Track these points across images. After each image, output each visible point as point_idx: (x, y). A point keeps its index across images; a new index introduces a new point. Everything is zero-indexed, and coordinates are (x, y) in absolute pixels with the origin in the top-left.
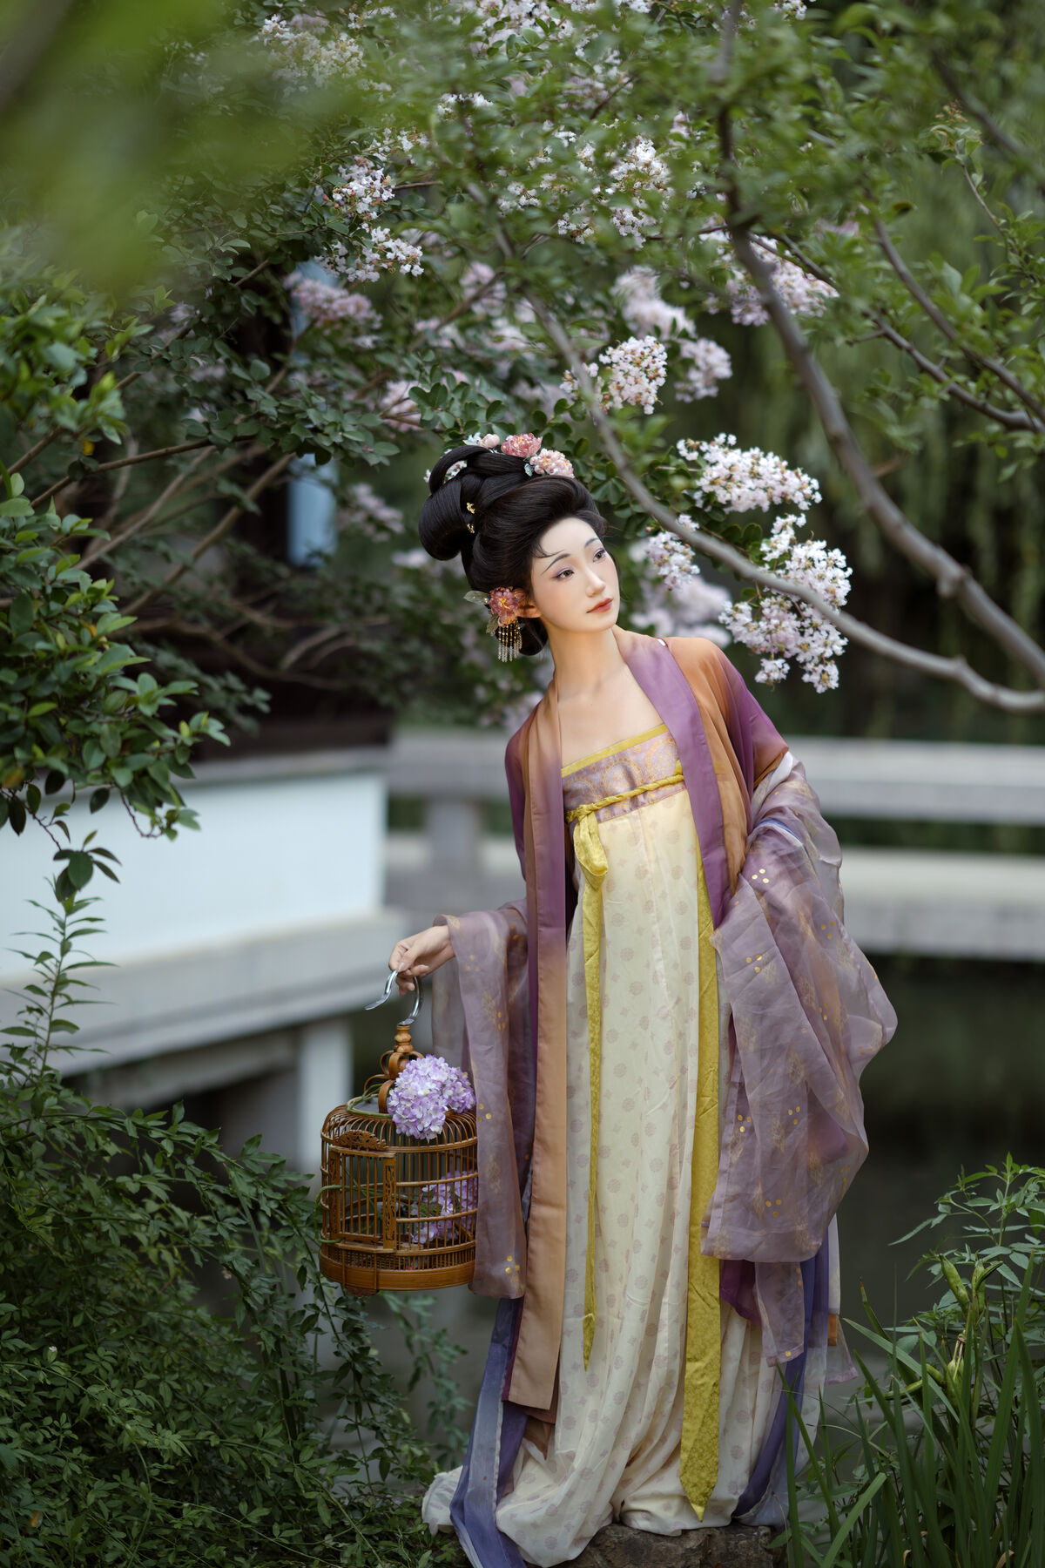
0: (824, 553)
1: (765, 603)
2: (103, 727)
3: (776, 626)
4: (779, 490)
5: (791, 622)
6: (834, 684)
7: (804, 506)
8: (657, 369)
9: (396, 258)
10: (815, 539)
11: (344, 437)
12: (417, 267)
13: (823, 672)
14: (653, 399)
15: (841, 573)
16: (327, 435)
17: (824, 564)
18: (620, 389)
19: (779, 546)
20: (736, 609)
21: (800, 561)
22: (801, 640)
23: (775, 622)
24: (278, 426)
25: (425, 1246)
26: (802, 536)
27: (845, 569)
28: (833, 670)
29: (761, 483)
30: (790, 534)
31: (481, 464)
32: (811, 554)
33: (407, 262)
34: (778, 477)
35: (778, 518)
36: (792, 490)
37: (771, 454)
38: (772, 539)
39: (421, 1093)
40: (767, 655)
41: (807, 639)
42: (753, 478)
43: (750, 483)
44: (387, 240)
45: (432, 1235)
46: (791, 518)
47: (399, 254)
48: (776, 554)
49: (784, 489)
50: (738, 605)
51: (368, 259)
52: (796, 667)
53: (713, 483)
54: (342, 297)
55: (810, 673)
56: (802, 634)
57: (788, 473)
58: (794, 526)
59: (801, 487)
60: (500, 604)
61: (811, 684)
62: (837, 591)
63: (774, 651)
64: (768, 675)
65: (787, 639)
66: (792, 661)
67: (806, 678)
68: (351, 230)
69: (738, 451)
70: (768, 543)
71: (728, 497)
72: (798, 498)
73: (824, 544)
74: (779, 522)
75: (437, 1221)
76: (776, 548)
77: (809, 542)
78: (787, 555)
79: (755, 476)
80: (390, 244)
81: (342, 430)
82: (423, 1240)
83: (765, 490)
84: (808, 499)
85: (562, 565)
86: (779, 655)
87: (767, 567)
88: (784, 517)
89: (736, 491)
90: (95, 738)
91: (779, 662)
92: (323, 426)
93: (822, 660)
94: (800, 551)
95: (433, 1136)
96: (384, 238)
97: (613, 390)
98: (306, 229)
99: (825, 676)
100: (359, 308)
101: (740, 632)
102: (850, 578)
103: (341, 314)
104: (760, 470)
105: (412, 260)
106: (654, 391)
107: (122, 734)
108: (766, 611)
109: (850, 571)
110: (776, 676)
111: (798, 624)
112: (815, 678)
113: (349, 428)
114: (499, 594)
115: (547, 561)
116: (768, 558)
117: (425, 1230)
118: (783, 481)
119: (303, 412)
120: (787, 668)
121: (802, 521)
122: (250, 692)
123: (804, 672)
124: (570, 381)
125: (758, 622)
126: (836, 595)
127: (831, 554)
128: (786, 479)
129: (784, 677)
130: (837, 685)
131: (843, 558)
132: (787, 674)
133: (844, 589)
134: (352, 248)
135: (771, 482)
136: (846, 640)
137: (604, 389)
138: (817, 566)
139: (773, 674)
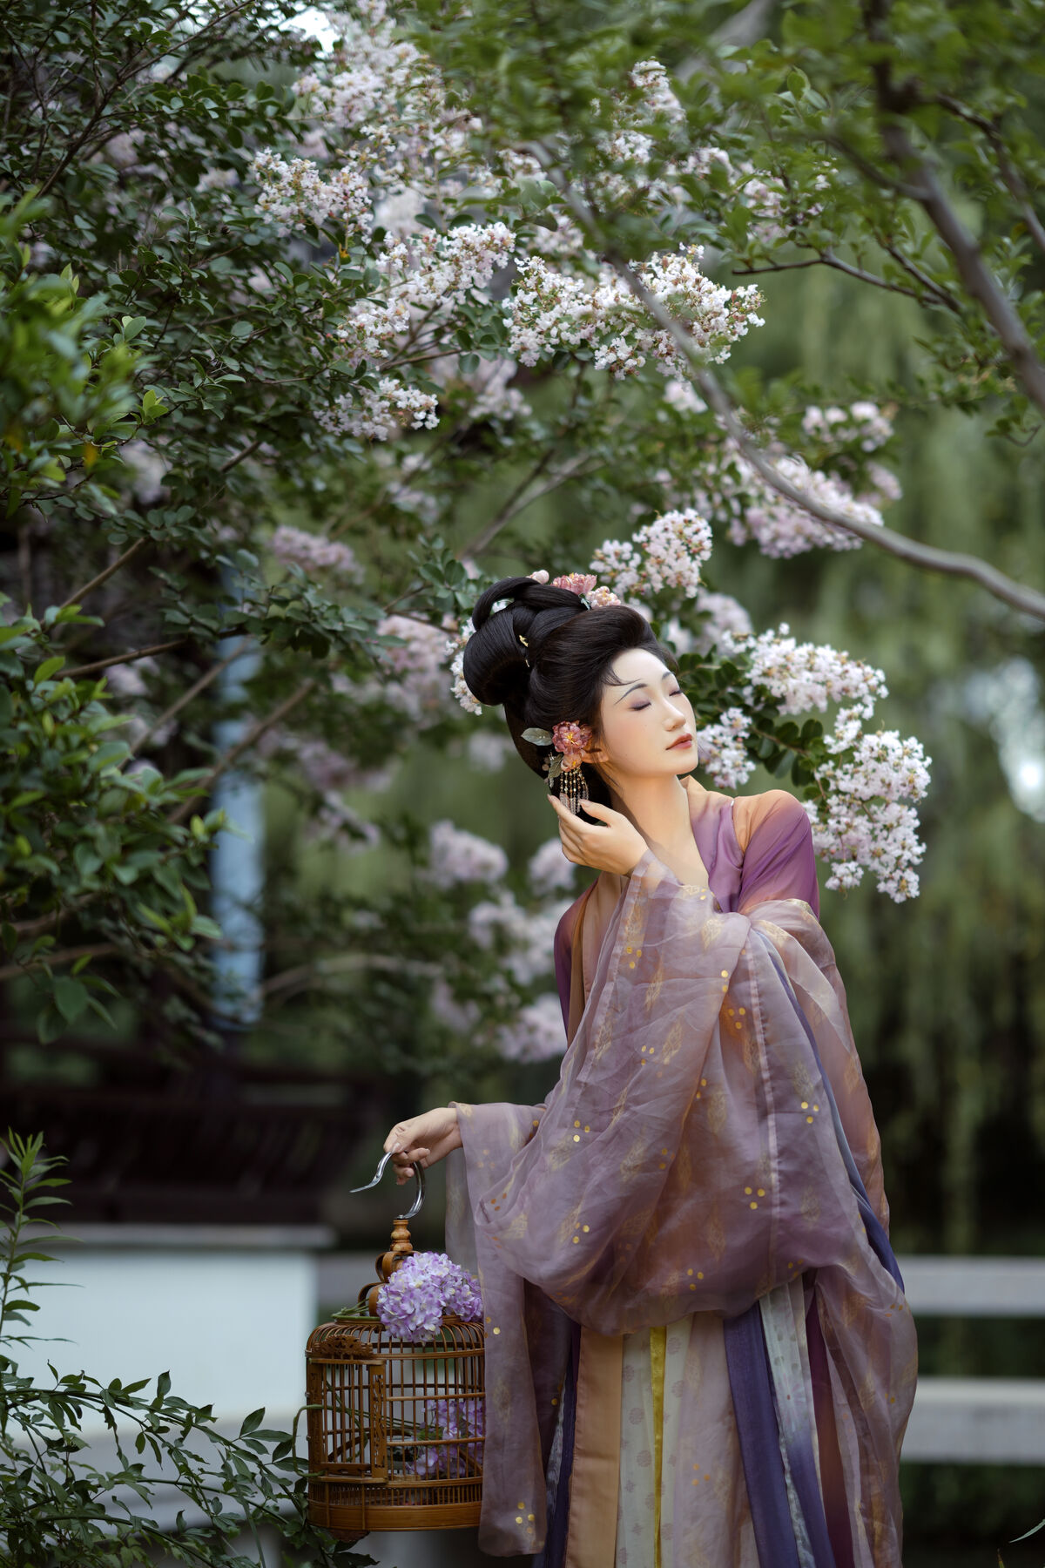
0: (897, 741)
2: (98, 830)
3: (847, 827)
4: (838, 685)
5: (862, 823)
6: (914, 893)
7: (870, 698)
8: (701, 543)
9: (409, 405)
10: (886, 730)
12: (432, 416)
13: (901, 878)
14: (696, 578)
15: (919, 763)
17: (900, 753)
18: (660, 563)
19: (845, 738)
21: (871, 751)
22: (873, 844)
23: (844, 821)
25: (424, 1477)
26: (868, 727)
27: (923, 759)
28: (912, 878)
29: (820, 677)
30: (856, 725)
31: (533, 595)
32: (883, 743)
33: (420, 411)
34: (838, 669)
35: (840, 712)
36: (854, 683)
37: (827, 645)
38: (836, 731)
39: (413, 1284)
40: (838, 858)
41: (880, 842)
42: (809, 670)
43: (806, 675)
44: (398, 389)
45: (431, 1463)
46: (857, 710)
47: (412, 402)
48: (841, 747)
49: (844, 683)
51: (375, 410)
52: (871, 874)
53: (765, 674)
55: (886, 881)
56: (875, 839)
57: (850, 666)
58: (860, 717)
59: (866, 678)
60: (567, 740)
61: (886, 895)
62: (917, 780)
63: (845, 853)
64: (841, 880)
65: (859, 841)
67: (882, 887)
68: (357, 376)
69: (793, 642)
70: (832, 736)
71: (783, 688)
72: (862, 690)
73: (897, 734)
74: (844, 713)
75: (436, 1445)
76: (841, 740)
77: (879, 732)
78: (855, 746)
79: (812, 667)
80: (401, 393)
82: (422, 1471)
83: (823, 684)
84: (873, 692)
85: (640, 695)
86: (851, 857)
87: (831, 763)
88: (848, 709)
89: (792, 683)
90: (88, 840)
91: (852, 865)
93: (900, 866)
94: (870, 741)
95: (428, 1338)
96: (393, 388)
97: (651, 568)
99: (904, 884)
102: (929, 769)
104: (817, 662)
105: (426, 409)
106: (697, 570)
107: (122, 838)
108: (834, 810)
109: (929, 761)
110: (849, 880)
111: (870, 825)
112: (891, 887)
114: (565, 728)
115: (622, 690)
116: (835, 752)
117: (423, 1457)
118: (844, 674)
120: (860, 872)
121: (869, 713)
123: (879, 879)
124: (602, 560)
125: (825, 822)
126: (914, 788)
127: (905, 743)
128: (847, 671)
129: (858, 883)
130: (917, 893)
131: (920, 747)
132: (861, 880)
133: (923, 779)
134: (358, 397)
135: (830, 676)
136: (924, 846)
137: (640, 567)
138: (892, 758)
139: (845, 879)
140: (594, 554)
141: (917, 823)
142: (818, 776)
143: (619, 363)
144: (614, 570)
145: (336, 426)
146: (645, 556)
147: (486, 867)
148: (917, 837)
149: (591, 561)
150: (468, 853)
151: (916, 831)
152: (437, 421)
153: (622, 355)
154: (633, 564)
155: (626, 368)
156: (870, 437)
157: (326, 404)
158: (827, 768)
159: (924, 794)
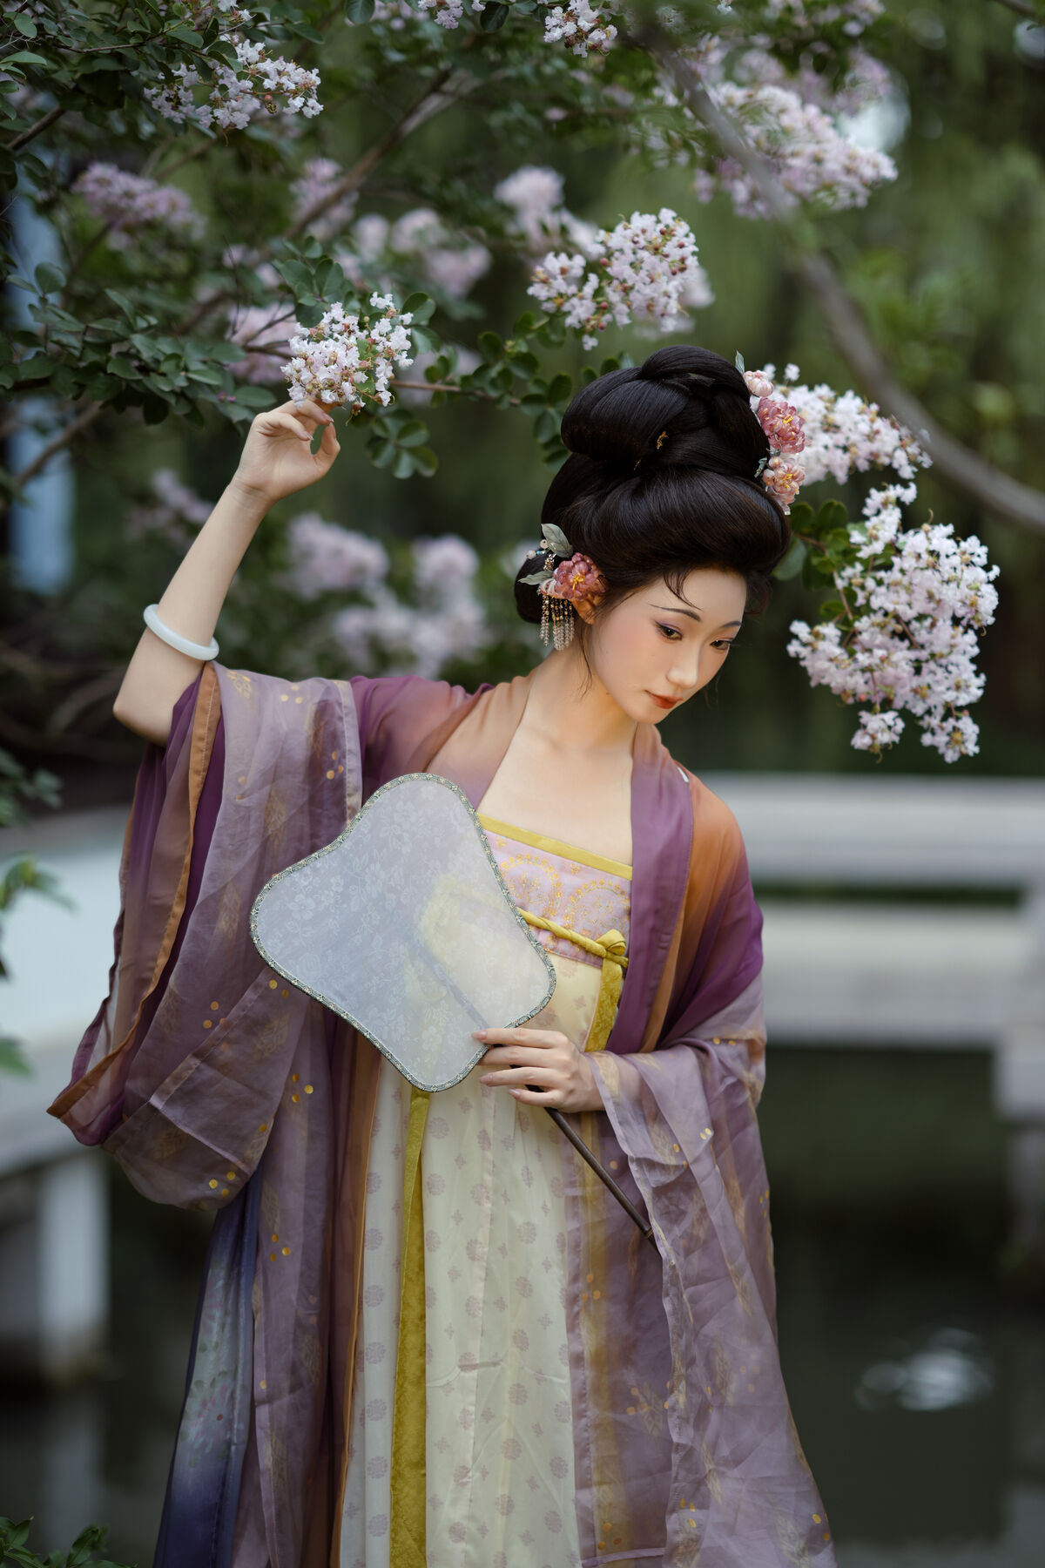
0: (951, 542)
1: (862, 624)
3: (883, 660)
4: (865, 449)
5: (902, 655)
6: (972, 749)
7: (907, 472)
8: (683, 259)
9: (279, 85)
10: (935, 523)
11: (189, 379)
12: (312, 102)
13: (955, 729)
14: (675, 309)
15: (982, 574)
16: (163, 375)
17: (956, 560)
18: (626, 288)
19: (880, 534)
20: (817, 636)
21: (919, 556)
22: (915, 682)
23: (879, 653)
24: (83, 364)
26: (910, 520)
27: (987, 568)
28: (969, 728)
29: (840, 439)
30: (893, 517)
32: (935, 546)
33: (295, 94)
34: (864, 428)
35: (873, 492)
36: (886, 450)
37: (850, 394)
38: (868, 524)
40: (868, 706)
41: (926, 678)
42: (826, 431)
43: (825, 439)
44: (263, 60)
46: (894, 492)
47: (284, 80)
48: (878, 547)
49: (875, 447)
50: (819, 628)
51: (232, 91)
52: (913, 725)
54: (148, 192)
55: (933, 733)
56: (918, 671)
57: (880, 424)
58: (899, 503)
59: (901, 443)
61: (934, 748)
62: (980, 601)
63: (877, 699)
64: (873, 737)
65: (898, 679)
66: (905, 714)
67: (927, 739)
68: (205, 45)
69: (804, 389)
70: (864, 531)
72: (901, 461)
73: (950, 529)
74: (876, 497)
76: (876, 538)
77: (926, 526)
78: (894, 549)
79: (830, 427)
80: (268, 66)
81: (186, 369)
83: (845, 449)
84: (912, 462)
86: (887, 705)
87: (859, 567)
88: (881, 489)
91: (889, 717)
92: (157, 362)
93: (950, 711)
94: (915, 542)
96: (256, 57)
97: (613, 295)
98: (133, 41)
99: (957, 736)
100: (173, 207)
101: (825, 671)
102: (996, 583)
103: (147, 215)
104: (837, 418)
105: (305, 91)
106: (675, 296)
108: (863, 637)
109: (996, 571)
110: (885, 738)
111: (912, 654)
112: (940, 740)
113: (195, 365)
116: (864, 553)
118: (872, 436)
119: (122, 339)
120: (900, 725)
121: (908, 495)
122: (30, 775)
123: (923, 731)
124: (545, 282)
125: (852, 654)
126: (977, 611)
127: (963, 544)
128: (877, 432)
129: (897, 739)
130: (977, 750)
131: (983, 551)
132: (901, 735)
133: (989, 600)
134: (206, 72)
135: (854, 437)
136: (983, 677)
137: (598, 292)
138: (945, 564)
139: (879, 736)
140: (533, 273)
141: (976, 651)
142: (840, 584)
143: (581, 35)
144: (561, 295)
145: (175, 108)
146: (604, 277)
147: (360, 570)
148: (974, 667)
149: (530, 284)
150: (338, 553)
151: (973, 660)
152: (321, 107)
153: (585, 24)
154: (589, 289)
155: (590, 42)
156: (854, 18)
157: (161, 76)
158: (853, 572)
159: (991, 620)
